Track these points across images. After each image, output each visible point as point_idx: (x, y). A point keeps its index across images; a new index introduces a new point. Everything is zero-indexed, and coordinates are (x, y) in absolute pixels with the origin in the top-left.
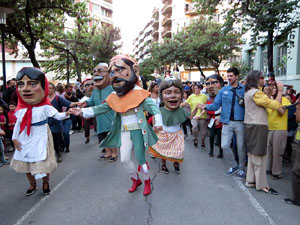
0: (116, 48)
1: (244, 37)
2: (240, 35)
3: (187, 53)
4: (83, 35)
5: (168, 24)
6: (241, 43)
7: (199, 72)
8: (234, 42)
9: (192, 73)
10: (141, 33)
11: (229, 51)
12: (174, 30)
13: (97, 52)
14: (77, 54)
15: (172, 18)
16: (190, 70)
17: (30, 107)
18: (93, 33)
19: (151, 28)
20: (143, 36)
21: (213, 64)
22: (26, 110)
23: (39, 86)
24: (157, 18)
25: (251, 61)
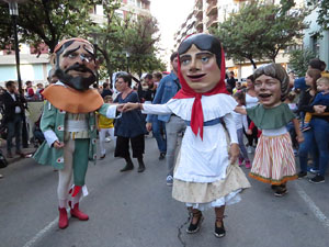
0: (154, 41)
1: (307, 19)
2: (302, 18)
3: (237, 43)
4: (114, 28)
5: (214, 13)
6: (303, 27)
7: (252, 66)
8: (295, 25)
9: (243, 68)
10: (184, 25)
11: (289, 38)
12: (221, 19)
13: (132, 48)
14: (109, 51)
15: (218, 5)
16: (241, 65)
18: (126, 26)
19: (194, 19)
20: (185, 29)
21: (268, 55)
22: (193, 100)
23: (213, 61)
24: (201, 7)
25: (315, 48)
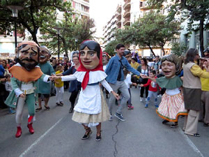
0: (92, 33)
1: (182, 24)
2: (180, 23)
3: (142, 36)
4: (69, 24)
5: (128, 16)
6: (180, 29)
8: (175, 28)
10: (109, 23)
11: (171, 35)
12: (132, 20)
13: (79, 36)
14: (65, 37)
15: (131, 12)
16: (143, 48)
17: (88, 71)
18: (75, 23)
19: (115, 19)
20: (110, 25)
22: (85, 73)
23: (95, 55)
24: (120, 12)
25: (187, 42)
